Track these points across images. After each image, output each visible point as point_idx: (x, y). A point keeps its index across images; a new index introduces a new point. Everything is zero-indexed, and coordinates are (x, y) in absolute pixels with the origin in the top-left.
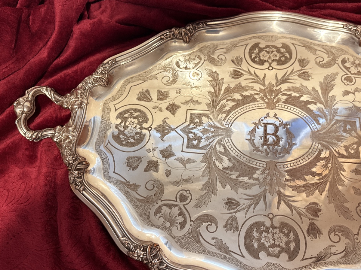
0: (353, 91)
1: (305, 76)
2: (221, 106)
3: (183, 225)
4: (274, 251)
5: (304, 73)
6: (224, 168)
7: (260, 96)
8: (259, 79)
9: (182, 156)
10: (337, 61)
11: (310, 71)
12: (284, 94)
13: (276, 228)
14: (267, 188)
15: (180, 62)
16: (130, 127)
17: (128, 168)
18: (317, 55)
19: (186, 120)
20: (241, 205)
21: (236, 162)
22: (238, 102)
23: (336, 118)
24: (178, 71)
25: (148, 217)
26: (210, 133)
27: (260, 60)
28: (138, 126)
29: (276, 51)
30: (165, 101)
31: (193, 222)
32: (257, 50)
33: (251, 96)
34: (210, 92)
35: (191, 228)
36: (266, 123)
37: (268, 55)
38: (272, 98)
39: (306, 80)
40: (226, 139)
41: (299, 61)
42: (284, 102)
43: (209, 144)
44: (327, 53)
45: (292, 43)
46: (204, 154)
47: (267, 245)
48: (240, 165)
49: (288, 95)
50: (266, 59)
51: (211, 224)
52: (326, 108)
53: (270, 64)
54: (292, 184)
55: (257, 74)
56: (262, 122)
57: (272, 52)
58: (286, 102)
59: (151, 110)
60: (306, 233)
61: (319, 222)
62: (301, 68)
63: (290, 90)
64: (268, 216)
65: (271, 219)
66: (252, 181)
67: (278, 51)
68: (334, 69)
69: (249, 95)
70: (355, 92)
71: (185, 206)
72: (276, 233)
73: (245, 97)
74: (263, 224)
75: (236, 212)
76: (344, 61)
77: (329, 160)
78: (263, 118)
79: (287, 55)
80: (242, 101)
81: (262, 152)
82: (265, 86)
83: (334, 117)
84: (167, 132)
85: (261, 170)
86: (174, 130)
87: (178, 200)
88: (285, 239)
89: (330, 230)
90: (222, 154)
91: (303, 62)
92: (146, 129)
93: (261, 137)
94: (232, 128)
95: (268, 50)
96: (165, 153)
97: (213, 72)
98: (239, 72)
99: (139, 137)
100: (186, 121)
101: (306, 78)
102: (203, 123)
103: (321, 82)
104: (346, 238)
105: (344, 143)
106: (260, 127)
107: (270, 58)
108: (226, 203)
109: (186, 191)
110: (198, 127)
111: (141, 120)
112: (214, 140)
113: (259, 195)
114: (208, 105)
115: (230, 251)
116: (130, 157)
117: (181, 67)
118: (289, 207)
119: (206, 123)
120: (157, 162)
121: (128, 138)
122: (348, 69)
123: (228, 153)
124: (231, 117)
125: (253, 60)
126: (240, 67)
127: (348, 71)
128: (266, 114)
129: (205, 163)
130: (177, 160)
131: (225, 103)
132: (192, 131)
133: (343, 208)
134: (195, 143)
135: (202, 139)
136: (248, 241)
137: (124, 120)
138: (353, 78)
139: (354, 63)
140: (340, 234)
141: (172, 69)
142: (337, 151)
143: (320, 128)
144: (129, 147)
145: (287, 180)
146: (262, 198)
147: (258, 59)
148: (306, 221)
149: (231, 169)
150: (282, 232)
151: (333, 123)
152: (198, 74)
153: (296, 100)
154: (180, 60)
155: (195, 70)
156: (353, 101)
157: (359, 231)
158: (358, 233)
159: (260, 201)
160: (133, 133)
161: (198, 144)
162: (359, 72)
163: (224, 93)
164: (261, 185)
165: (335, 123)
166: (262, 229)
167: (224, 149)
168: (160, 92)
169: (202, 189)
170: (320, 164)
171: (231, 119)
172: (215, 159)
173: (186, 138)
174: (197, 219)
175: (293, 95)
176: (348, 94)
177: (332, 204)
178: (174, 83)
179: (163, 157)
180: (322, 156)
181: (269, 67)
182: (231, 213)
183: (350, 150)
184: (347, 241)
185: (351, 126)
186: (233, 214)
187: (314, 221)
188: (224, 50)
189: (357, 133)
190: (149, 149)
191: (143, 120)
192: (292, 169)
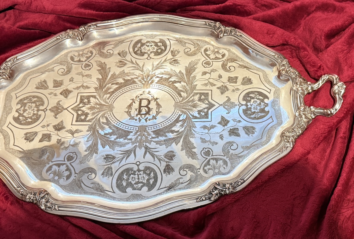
0: (210, 72)
1: (175, 62)
2: (107, 89)
3: (69, 177)
4: (138, 186)
5: (174, 60)
6: (106, 134)
7: (139, 79)
8: (139, 67)
9: (71, 129)
10: (201, 50)
11: (179, 59)
12: (157, 77)
13: (141, 171)
14: (137, 144)
15: (74, 57)
16: (29, 110)
17: (26, 141)
18: (186, 47)
19: (76, 101)
20: (116, 158)
21: (115, 129)
22: (121, 85)
23: (195, 91)
24: (72, 64)
25: (41, 174)
26: (96, 110)
27: (141, 52)
28: (36, 109)
30: (59, 88)
31: (77, 174)
32: (139, 45)
33: (131, 80)
34: (98, 79)
35: (75, 178)
36: (141, 99)
37: (148, 48)
38: (148, 80)
39: (175, 65)
40: (109, 112)
41: (172, 52)
42: (156, 83)
43: (94, 118)
44: (194, 45)
45: (168, 39)
46: (90, 125)
47: (133, 183)
48: (118, 131)
49: (160, 78)
50: (146, 51)
51: (91, 174)
52: (187, 85)
53: (149, 55)
54: (156, 139)
55: (138, 63)
56: (138, 98)
57: (151, 46)
58: (158, 82)
59: (48, 95)
60: (162, 172)
61: (173, 164)
62: (172, 57)
63: (163, 74)
64: (136, 164)
65: (138, 165)
66: (126, 141)
67: (156, 45)
68: (198, 56)
69: (130, 79)
71: (71, 164)
72: (140, 174)
73: (126, 81)
74: (132, 169)
75: (111, 164)
76: (206, 50)
77: (186, 121)
78: (139, 96)
79: (163, 48)
80: (124, 84)
81: (136, 120)
82: (143, 71)
83: (193, 91)
84: (59, 112)
85: (134, 133)
86: (66, 109)
87: (66, 160)
88: (147, 178)
89: (180, 168)
90: (104, 124)
92: (42, 110)
93: (136, 109)
94: (114, 105)
95: (148, 45)
96: (57, 127)
97: (102, 63)
98: (124, 62)
99: (35, 117)
102: (91, 102)
103: (187, 66)
104: (191, 172)
105: (197, 109)
106: (136, 102)
107: (149, 50)
108: (105, 158)
109: (73, 153)
110: (86, 106)
111: (38, 104)
112: (99, 114)
113: (131, 150)
114: (96, 88)
115: (105, 190)
116: (28, 133)
117: (75, 60)
118: (152, 156)
119: (93, 102)
120: (50, 134)
121: (26, 118)
122: (208, 56)
123: (109, 123)
124: (114, 96)
125: (135, 53)
126: (124, 59)
127: (208, 57)
128: (142, 92)
129: (90, 132)
130: (67, 132)
131: (110, 86)
132: (81, 109)
133: (191, 152)
134: (83, 117)
135: (89, 114)
136: (119, 182)
137: (24, 105)
138: (211, 62)
139: (213, 51)
140: (187, 170)
141: (67, 62)
142: (192, 114)
143: (182, 99)
144: (27, 125)
145: (153, 138)
146: (133, 152)
147: (139, 51)
148: (164, 164)
149: (111, 134)
150: (145, 173)
151: (192, 95)
152: (90, 66)
153: (166, 81)
154: (74, 55)
155: (86, 62)
156: (209, 79)
157: (201, 167)
158: (200, 168)
159: (131, 154)
160: (31, 114)
161: (85, 118)
162: (216, 57)
163: (110, 78)
164: (133, 143)
165: (193, 95)
166: (130, 173)
167: (106, 120)
168: (55, 81)
169: (86, 150)
170: (179, 124)
171: (114, 97)
172: (98, 128)
173: (75, 115)
174: (80, 172)
175: (163, 77)
176: (205, 74)
177: (184, 151)
178: (68, 73)
179: (55, 130)
180: (181, 119)
181: (147, 58)
182: (108, 165)
183: (201, 113)
184: (192, 173)
185: (205, 96)
186: (110, 165)
187: (169, 163)
188: (113, 46)
189: (208, 101)
190: (44, 125)
191: (40, 104)
192: (157, 130)
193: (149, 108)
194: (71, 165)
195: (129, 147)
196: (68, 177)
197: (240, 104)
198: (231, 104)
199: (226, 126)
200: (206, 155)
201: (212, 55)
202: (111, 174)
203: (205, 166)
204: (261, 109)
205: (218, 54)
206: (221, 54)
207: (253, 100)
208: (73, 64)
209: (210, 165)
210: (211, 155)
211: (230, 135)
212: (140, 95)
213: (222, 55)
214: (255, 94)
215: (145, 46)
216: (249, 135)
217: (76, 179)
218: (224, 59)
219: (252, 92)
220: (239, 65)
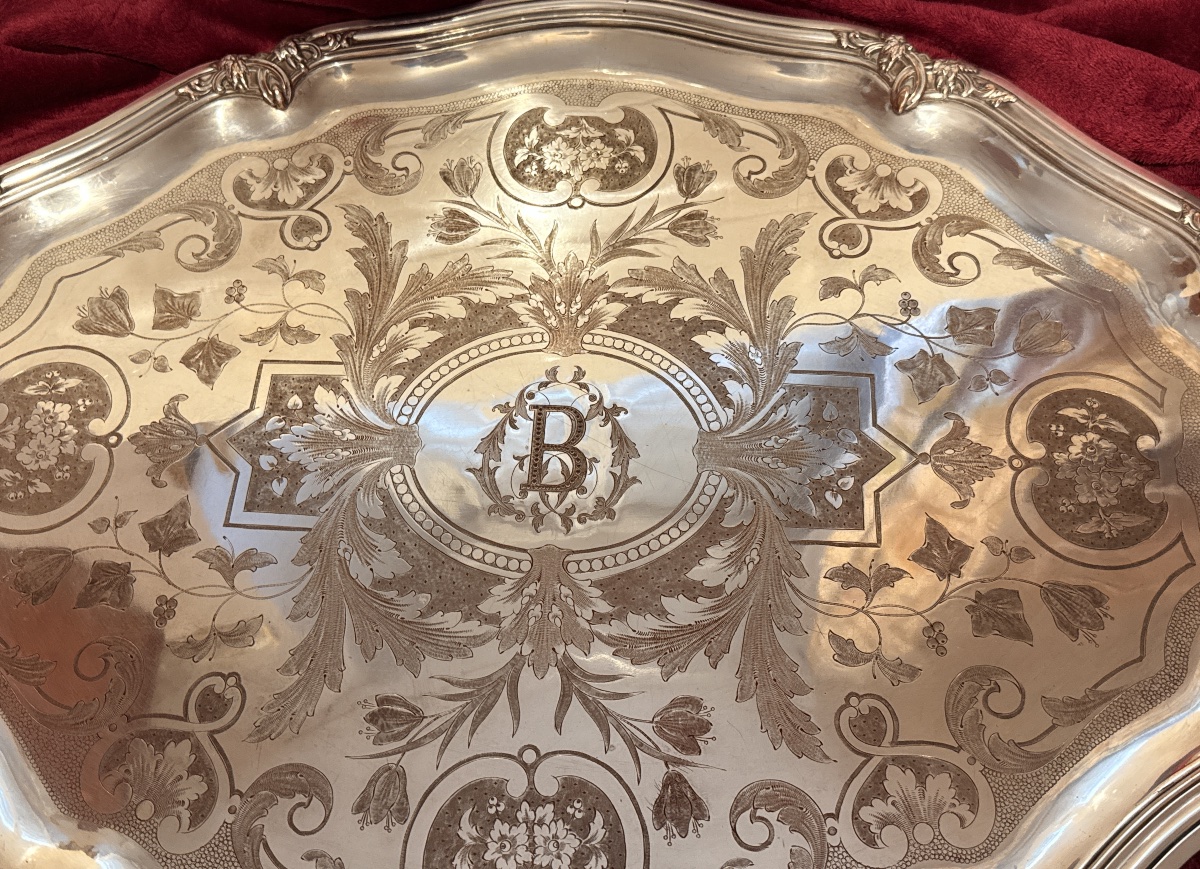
0: (858, 280)
1: (693, 226)
2: (389, 346)
3: (203, 808)
5: (689, 217)
6: (380, 583)
7: (533, 303)
8: (534, 241)
9: (224, 545)
10: (813, 168)
11: (712, 211)
12: (614, 295)
13: (545, 801)
14: (527, 650)
15: (250, 181)
16: (40, 437)
17: (18, 596)
18: (742, 150)
19: (253, 403)
20: (425, 721)
21: (423, 558)
22: (453, 330)
23: (792, 379)
24: (240, 218)
25: (75, 783)
26: (338, 451)
27: (542, 171)
28: (72, 431)
29: (602, 138)
30: (181, 331)
31: (241, 795)
32: (533, 137)
33: (498, 306)
34: (351, 294)
35: (230, 818)
36: (545, 407)
37: (572, 154)
38: (573, 310)
39: (696, 241)
40: (396, 469)
41: (679, 172)
42: (611, 327)
43: (332, 493)
44: (780, 140)
45: (660, 109)
46: (310, 530)
48: (435, 568)
49: (629, 300)
50: (564, 168)
51: (306, 800)
52: (755, 345)
54: (615, 629)
55: (528, 222)
56: (530, 402)
57: (588, 140)
58: (621, 325)
59: (127, 367)
60: (648, 816)
61: (698, 773)
62: (681, 200)
63: (640, 281)
64: (518, 759)
65: (529, 769)
66: (474, 627)
67: (609, 140)
68: (801, 199)
69: (493, 301)
70: (863, 283)
72: (541, 823)
73: (477, 310)
74: (499, 790)
75: (402, 751)
76: (835, 170)
77: (753, 536)
78: (533, 388)
79: (639, 153)
80: (466, 325)
81: (521, 517)
82: (552, 266)
83: (782, 375)
84: (177, 451)
85: (509, 583)
86: (205, 439)
87: (192, 714)
88: (571, 845)
89: (737, 802)
90: (373, 530)
91: (690, 179)
92: (97, 440)
93: (521, 460)
94: (422, 431)
95: (572, 136)
96: (162, 533)
97: (371, 219)
98: (465, 216)
99: (67, 475)
100: (252, 408)
101: (699, 235)
102: (315, 412)
103: (748, 249)
104: (792, 830)
106: (520, 420)
107: (575, 163)
108: (372, 718)
109: (225, 677)
110: (295, 429)
111: (82, 409)
112: (350, 475)
113: (495, 678)
114: (341, 342)
116: (29, 553)
117: (255, 197)
118: (596, 719)
119: (329, 412)
120: (126, 569)
121: (28, 477)
122: (846, 197)
123: (397, 522)
124: (420, 385)
125: (517, 173)
126: (468, 200)
127: (848, 204)
128: (547, 373)
129: (308, 568)
130: (203, 559)
131: (403, 333)
132: (274, 442)
133: (789, 714)
135: (305, 471)
136: (437, 857)
137: (25, 408)
138: (864, 232)
139: (870, 175)
141: (220, 207)
142: (784, 502)
143: (731, 417)
144: (29, 514)
145: (599, 618)
146: (505, 692)
147: (535, 167)
148: (655, 772)
149: (403, 584)
150: (566, 818)
151: (776, 397)
152: (317, 228)
153: (655, 317)
154: (251, 175)
155: (303, 211)
156: (857, 315)
157: (840, 802)
158: (838, 810)
159: (495, 701)
160: (47, 458)
161: (290, 494)
162: (886, 206)
163: (404, 295)
164: (505, 639)
165: (783, 397)
166: (492, 811)
167: (386, 507)
168: (164, 298)
169: (286, 666)
170: (718, 553)
171: (419, 392)
172: (345, 550)
173: (246, 470)
174: (256, 786)
175: (645, 299)
176: (838, 292)
177: (752, 703)
178: (222, 262)
179: (152, 549)
180: (729, 523)
181: (570, 199)
182: (387, 754)
183: (828, 495)
184: (798, 839)
185: (839, 405)
186: (394, 759)
187: (681, 769)
188: (418, 136)
189: (860, 435)
190: (104, 520)
191: (92, 407)
192: (620, 576)
193: (579, 458)
194: (215, 742)
195: (488, 660)
196: (200, 810)
197: (1019, 456)
198: (971, 453)
199: (954, 578)
200: (862, 737)
201: (866, 194)
202: (399, 811)
203: (863, 800)
204: (1127, 489)
205: (892, 189)
206: (906, 190)
207: (1083, 438)
208: (243, 215)
209: (884, 795)
210: (889, 736)
211: (979, 628)
212: (539, 388)
213: (911, 198)
214: (1089, 409)
215: (560, 139)
216: (1074, 634)
217: (236, 828)
218: (921, 217)
219: (1075, 397)
220: (997, 251)
